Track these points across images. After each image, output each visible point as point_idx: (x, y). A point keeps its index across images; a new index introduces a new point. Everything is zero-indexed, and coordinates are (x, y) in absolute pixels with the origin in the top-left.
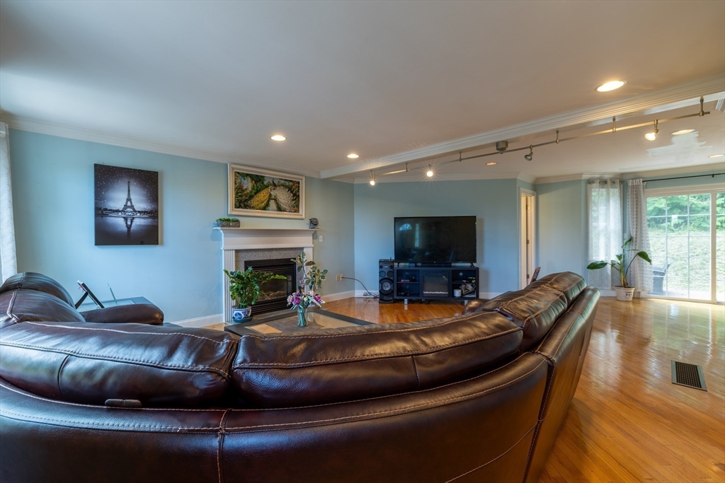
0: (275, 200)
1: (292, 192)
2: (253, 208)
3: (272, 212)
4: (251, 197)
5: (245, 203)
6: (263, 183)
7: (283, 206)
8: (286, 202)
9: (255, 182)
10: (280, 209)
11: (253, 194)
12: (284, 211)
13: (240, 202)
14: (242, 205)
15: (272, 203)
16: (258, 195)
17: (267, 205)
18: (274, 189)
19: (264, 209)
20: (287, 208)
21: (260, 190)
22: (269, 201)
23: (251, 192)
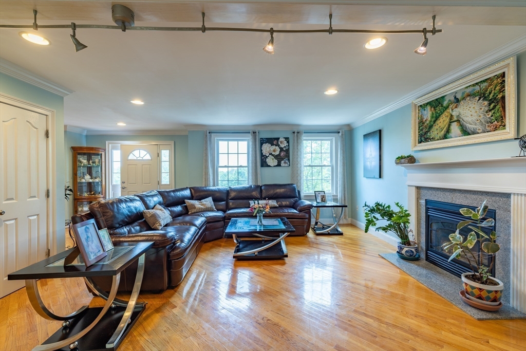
0: (458, 121)
1: (485, 99)
2: (433, 139)
3: (457, 139)
4: (431, 127)
5: (425, 136)
6: (442, 106)
7: (470, 127)
8: (474, 118)
9: (434, 108)
10: (465, 132)
11: (432, 123)
12: (474, 133)
13: (421, 136)
14: (423, 139)
15: (455, 128)
16: (438, 122)
17: (448, 131)
18: (456, 107)
19: (445, 137)
20: (479, 127)
21: (440, 115)
22: (449, 126)
23: (431, 121)
